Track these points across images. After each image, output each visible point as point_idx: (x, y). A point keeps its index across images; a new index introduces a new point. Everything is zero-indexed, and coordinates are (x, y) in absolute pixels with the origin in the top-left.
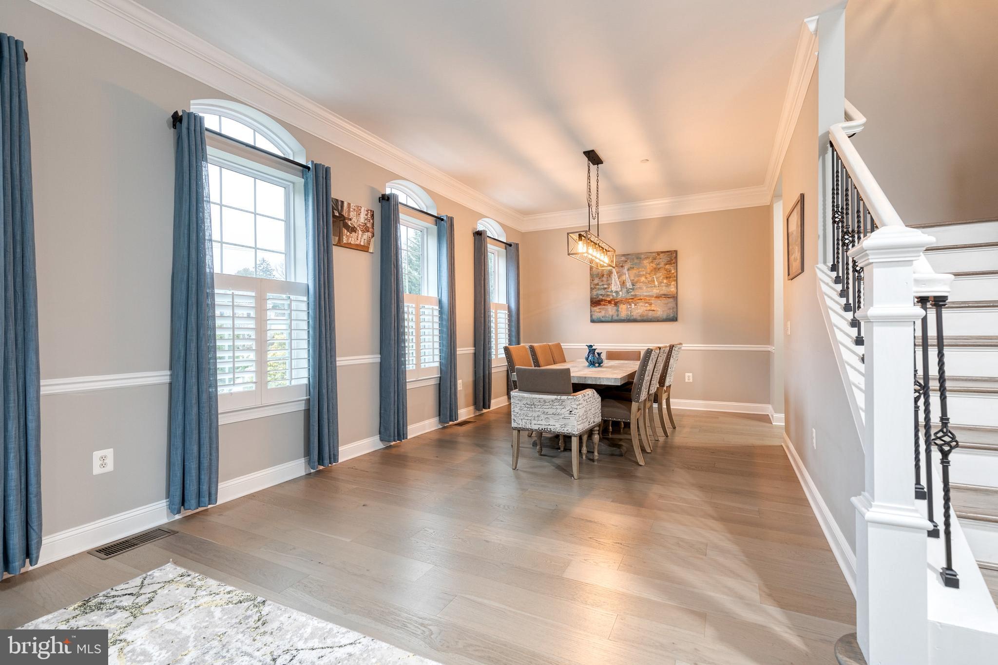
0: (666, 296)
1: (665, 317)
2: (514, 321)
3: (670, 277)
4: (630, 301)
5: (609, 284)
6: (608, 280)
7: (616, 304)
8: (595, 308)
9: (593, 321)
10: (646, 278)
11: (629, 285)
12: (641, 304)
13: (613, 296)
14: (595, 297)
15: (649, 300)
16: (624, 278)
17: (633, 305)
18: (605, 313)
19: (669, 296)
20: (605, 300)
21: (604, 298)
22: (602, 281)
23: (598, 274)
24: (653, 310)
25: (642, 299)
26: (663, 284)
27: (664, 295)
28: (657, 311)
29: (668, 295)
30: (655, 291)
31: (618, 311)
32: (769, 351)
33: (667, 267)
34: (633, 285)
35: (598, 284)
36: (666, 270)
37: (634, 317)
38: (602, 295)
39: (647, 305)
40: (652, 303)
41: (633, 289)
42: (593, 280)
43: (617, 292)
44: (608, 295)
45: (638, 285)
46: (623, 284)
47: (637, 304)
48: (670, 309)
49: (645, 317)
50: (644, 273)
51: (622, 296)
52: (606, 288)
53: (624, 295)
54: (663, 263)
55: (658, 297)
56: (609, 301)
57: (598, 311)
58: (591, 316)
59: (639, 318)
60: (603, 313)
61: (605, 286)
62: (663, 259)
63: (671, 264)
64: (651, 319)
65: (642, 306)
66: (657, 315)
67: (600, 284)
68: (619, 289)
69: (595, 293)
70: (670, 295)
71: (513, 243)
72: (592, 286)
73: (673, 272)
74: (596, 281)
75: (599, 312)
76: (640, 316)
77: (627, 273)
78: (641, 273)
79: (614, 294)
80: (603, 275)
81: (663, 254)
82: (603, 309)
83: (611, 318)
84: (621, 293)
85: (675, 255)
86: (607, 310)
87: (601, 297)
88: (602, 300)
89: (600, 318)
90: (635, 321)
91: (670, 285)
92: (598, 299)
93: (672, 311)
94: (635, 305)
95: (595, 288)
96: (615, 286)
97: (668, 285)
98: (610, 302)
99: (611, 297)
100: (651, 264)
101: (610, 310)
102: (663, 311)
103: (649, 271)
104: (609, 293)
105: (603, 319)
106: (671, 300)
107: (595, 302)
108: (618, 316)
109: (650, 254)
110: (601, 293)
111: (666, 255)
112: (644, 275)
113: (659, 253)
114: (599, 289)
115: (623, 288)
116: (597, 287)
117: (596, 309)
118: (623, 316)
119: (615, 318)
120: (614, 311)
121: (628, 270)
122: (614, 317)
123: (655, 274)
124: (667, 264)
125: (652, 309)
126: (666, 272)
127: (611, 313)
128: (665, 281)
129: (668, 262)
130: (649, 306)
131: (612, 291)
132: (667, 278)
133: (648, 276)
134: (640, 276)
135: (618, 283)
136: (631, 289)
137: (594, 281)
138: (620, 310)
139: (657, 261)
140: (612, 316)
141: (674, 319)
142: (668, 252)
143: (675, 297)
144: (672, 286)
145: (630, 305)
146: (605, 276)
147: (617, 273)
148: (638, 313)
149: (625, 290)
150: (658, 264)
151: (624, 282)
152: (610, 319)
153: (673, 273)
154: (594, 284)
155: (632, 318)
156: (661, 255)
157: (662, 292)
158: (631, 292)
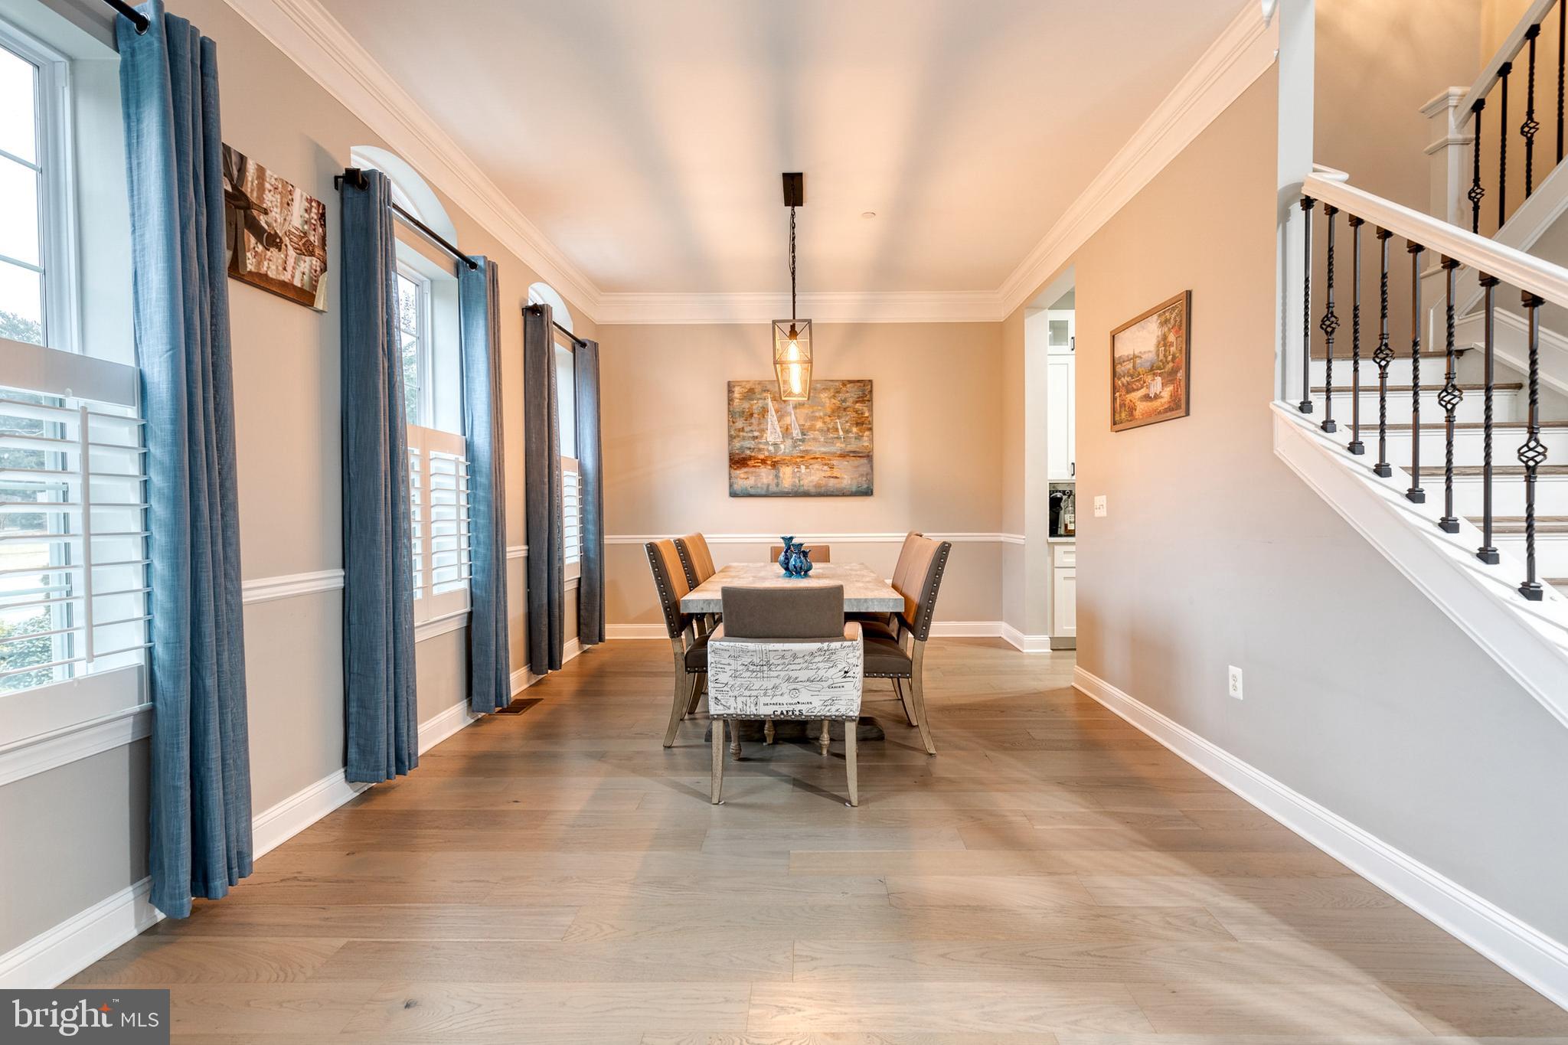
0: (856, 454)
1: (854, 489)
2: (591, 492)
3: (862, 424)
4: (798, 460)
5: (763, 431)
6: (760, 424)
7: (775, 465)
8: (738, 472)
9: (734, 494)
10: (824, 423)
11: (796, 433)
12: (816, 466)
13: (768, 451)
14: (737, 452)
15: (830, 460)
16: (787, 420)
17: (803, 467)
18: (755, 481)
19: (860, 455)
20: (756, 458)
21: (753, 454)
22: (751, 424)
23: (743, 412)
24: (836, 477)
25: (817, 458)
26: (851, 435)
27: (854, 452)
28: (842, 478)
29: (859, 452)
30: (839, 446)
31: (777, 476)
32: (1002, 542)
33: (858, 406)
34: (803, 434)
35: (743, 428)
36: (856, 412)
37: (806, 488)
38: (750, 449)
39: (826, 467)
40: (833, 465)
41: (803, 441)
42: (734, 422)
43: (775, 445)
44: (760, 450)
45: (811, 435)
46: (786, 432)
47: (810, 467)
48: (862, 475)
49: (823, 488)
50: (821, 414)
51: (784, 452)
52: (757, 437)
53: (787, 451)
54: (851, 400)
55: (843, 455)
56: (762, 460)
57: (742, 476)
58: (731, 486)
59: (813, 490)
60: (751, 481)
61: (756, 434)
62: (851, 394)
63: (863, 402)
64: (833, 492)
65: (818, 469)
66: (843, 485)
67: (747, 429)
68: (779, 440)
69: (737, 444)
70: (862, 453)
71: (589, 341)
72: (733, 433)
73: (867, 414)
74: (740, 424)
75: (745, 479)
76: (815, 486)
77: (793, 412)
78: (817, 414)
79: (771, 448)
80: (752, 415)
81: (852, 385)
82: (752, 473)
83: (765, 489)
84: (782, 446)
85: (869, 386)
86: (758, 476)
87: (748, 452)
88: (750, 458)
89: (746, 489)
90: (806, 494)
91: (862, 436)
92: (743, 456)
93: (864, 479)
94: (807, 467)
95: (738, 436)
96: (772, 434)
97: (859, 438)
98: (764, 462)
99: (767, 454)
100: (833, 401)
101: (764, 476)
102: (852, 479)
103: (829, 411)
104: (761, 446)
105: (752, 491)
106: (864, 461)
107: (738, 461)
108: (777, 485)
109: (831, 383)
110: (748, 446)
111: (856, 387)
112: (821, 418)
113: (844, 383)
114: (744, 439)
115: (787, 437)
116: (741, 434)
117: (740, 473)
118: (786, 486)
119: (773, 488)
120: (771, 477)
121: (795, 407)
122: (770, 487)
123: (839, 417)
124: (857, 402)
125: (834, 475)
126: (856, 415)
127: (765, 481)
128: (855, 430)
129: (858, 398)
130: (829, 469)
131: (767, 443)
132: (857, 424)
133: (827, 419)
134: (815, 418)
135: (778, 429)
136: (800, 440)
137: (737, 424)
138: (781, 475)
139: (842, 396)
140: (768, 485)
141: (868, 492)
142: (858, 381)
143: (869, 456)
144: (865, 438)
145: (799, 467)
146: (755, 415)
147: (777, 411)
148: (811, 482)
149: (789, 442)
150: (844, 401)
151: (787, 428)
152: (763, 493)
153: (867, 417)
154: (736, 430)
155: (802, 489)
156: (848, 386)
157: (850, 448)
158: (800, 445)
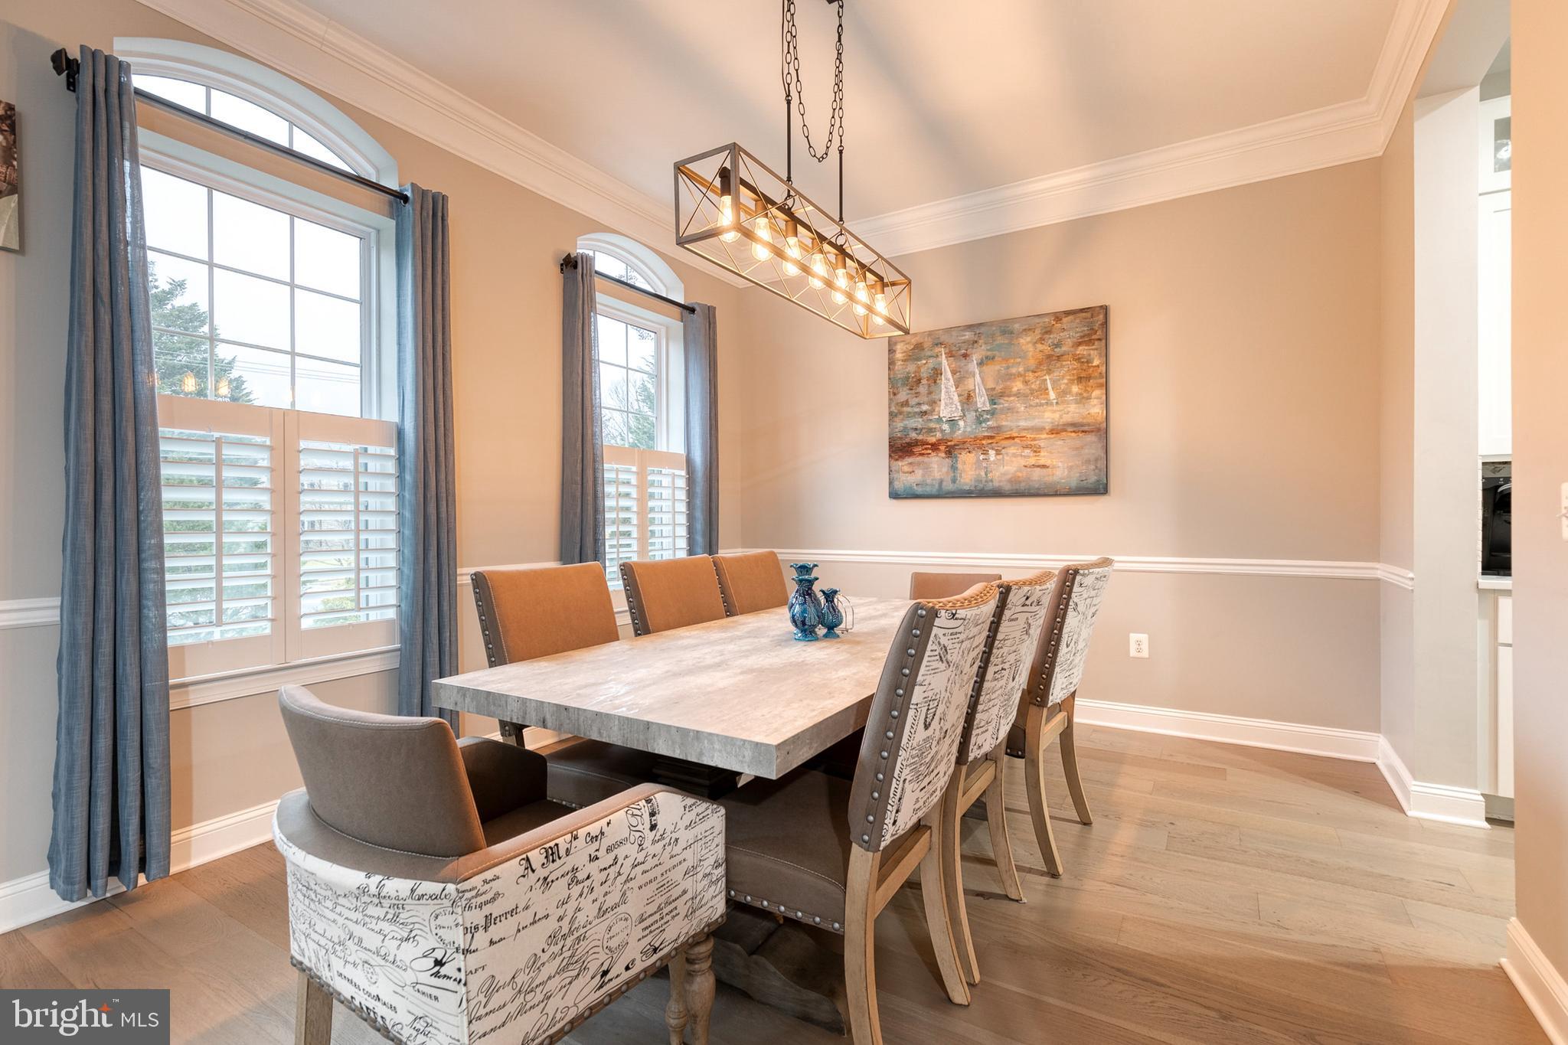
0: (1079, 428)
1: (1074, 483)
2: (699, 496)
3: (1089, 378)
4: (984, 442)
5: (934, 403)
6: (930, 393)
7: (950, 452)
8: (900, 463)
9: (895, 495)
10: (1026, 382)
11: (982, 402)
12: (1012, 450)
13: (942, 431)
14: (899, 435)
15: (1034, 439)
16: (970, 384)
17: (992, 453)
18: (923, 476)
19: (1086, 428)
20: (924, 443)
21: (920, 437)
22: (917, 394)
23: (907, 378)
24: (1044, 466)
25: (1013, 438)
26: (1069, 398)
27: (1073, 425)
28: (1054, 467)
29: (1082, 425)
30: (1050, 416)
31: (954, 468)
32: (1379, 579)
33: (1082, 350)
34: (993, 402)
35: (907, 401)
36: (1078, 359)
37: (996, 484)
38: (916, 429)
39: (1027, 452)
40: (1040, 447)
41: (992, 413)
42: (895, 394)
43: (952, 422)
44: (931, 430)
45: (1004, 403)
46: (968, 399)
47: (1003, 451)
48: (1088, 461)
49: (1023, 484)
50: (1021, 369)
51: (964, 432)
52: (925, 413)
53: (969, 429)
54: (1069, 342)
55: (1056, 431)
56: (932, 445)
57: (906, 469)
58: (891, 483)
59: (1007, 487)
60: (918, 475)
61: (925, 408)
62: (1069, 333)
63: (1090, 342)
64: (1038, 489)
65: (1014, 455)
66: (1055, 478)
67: (913, 402)
68: (957, 414)
69: (899, 425)
70: (1089, 425)
71: (699, 304)
72: (893, 409)
73: (1096, 362)
74: (903, 395)
75: (911, 472)
76: (1010, 481)
77: (977, 371)
78: (1014, 370)
79: (946, 427)
80: (919, 381)
81: (1071, 317)
82: (919, 464)
83: (937, 486)
84: (961, 423)
85: (1101, 317)
86: (927, 468)
87: (913, 435)
88: (916, 443)
89: (911, 488)
90: (997, 494)
91: (1089, 398)
92: (907, 440)
93: (1092, 467)
94: (998, 453)
95: (901, 413)
96: (948, 404)
97: (1083, 399)
98: (935, 447)
99: (939, 435)
100: (1040, 347)
101: (936, 467)
102: (1070, 468)
103: (1032, 363)
104: (932, 425)
105: (919, 490)
106: (1091, 438)
107: (901, 448)
108: (954, 481)
109: (1037, 320)
110: (914, 426)
111: (1078, 321)
112: (1020, 375)
113: (1058, 317)
114: (909, 416)
115: (968, 410)
116: (906, 409)
117: (903, 464)
118: (967, 481)
119: (948, 486)
120: (945, 470)
121: (981, 364)
122: (944, 484)
123: (1049, 372)
124: (1080, 344)
125: (1042, 462)
126: (1076, 365)
127: (937, 475)
128: (1075, 389)
129: (1081, 337)
130: (1032, 454)
131: (940, 420)
132: (1080, 379)
133: (1030, 376)
134: (1010, 377)
135: (956, 398)
136: (987, 412)
137: (898, 396)
138: (960, 466)
139: (1054, 337)
140: (941, 482)
141: (1099, 489)
142: (1082, 310)
143: (1102, 431)
144: (1094, 402)
145: (985, 453)
146: (924, 382)
147: (954, 373)
148: (1004, 474)
149: (971, 416)
150: (1058, 345)
151: (969, 397)
152: (934, 491)
153: (1098, 366)
154: (897, 404)
155: (990, 486)
156: (1065, 320)
157: (1067, 418)
158: (988, 420)
